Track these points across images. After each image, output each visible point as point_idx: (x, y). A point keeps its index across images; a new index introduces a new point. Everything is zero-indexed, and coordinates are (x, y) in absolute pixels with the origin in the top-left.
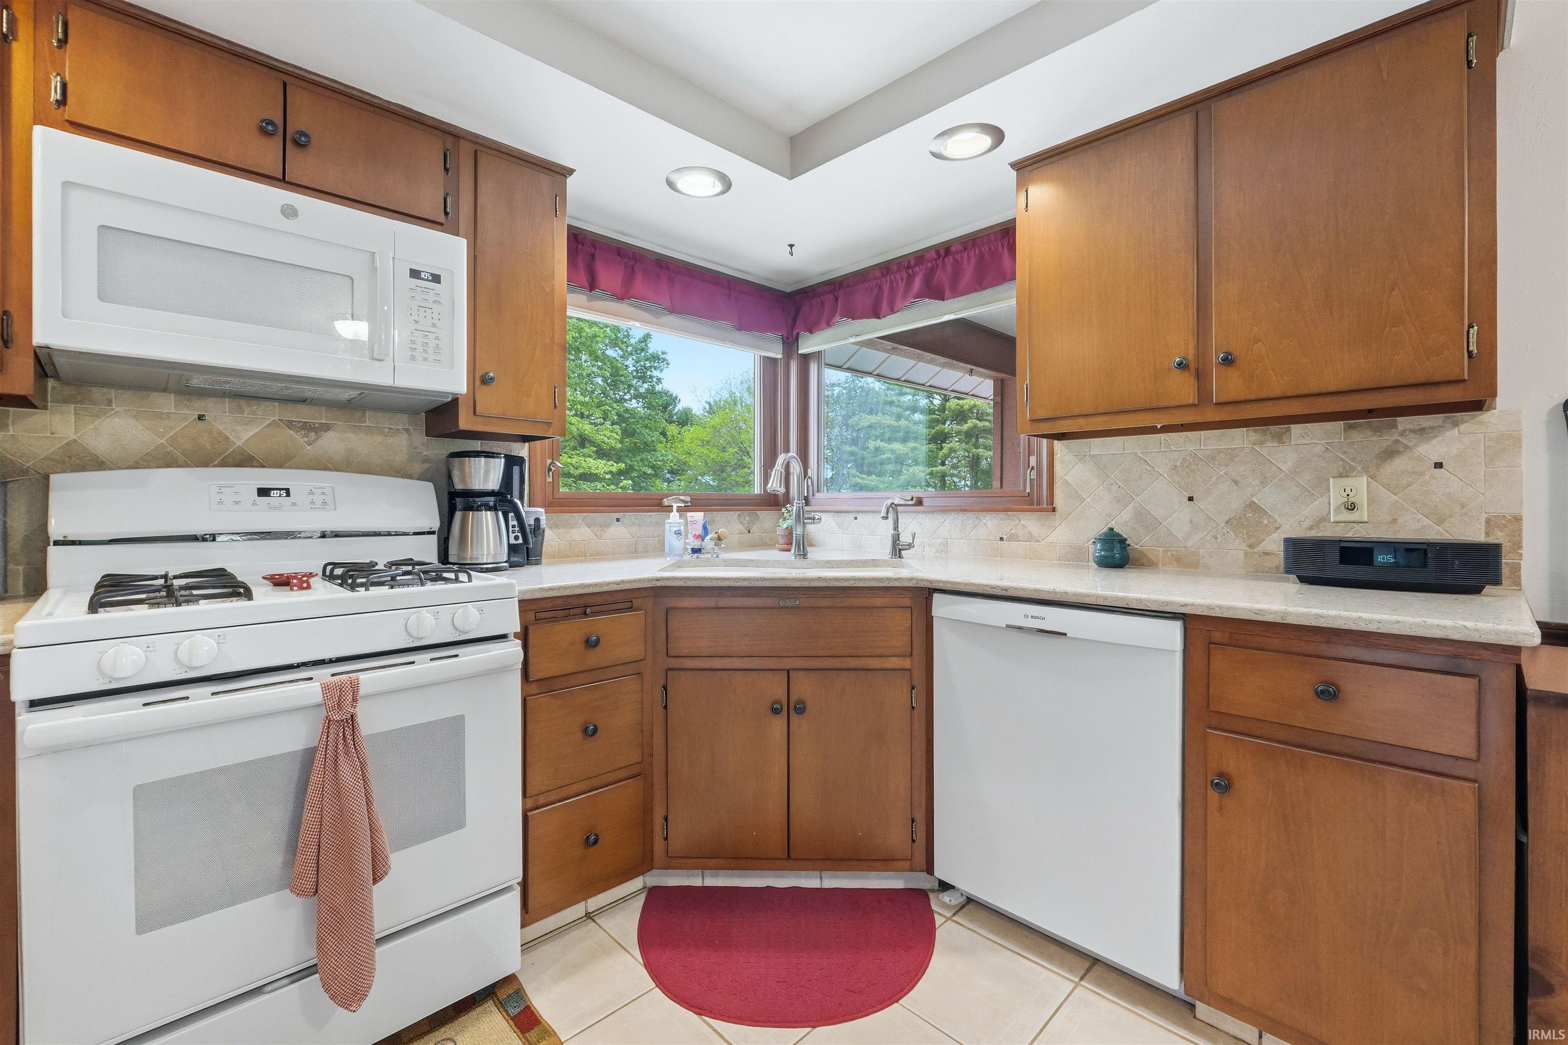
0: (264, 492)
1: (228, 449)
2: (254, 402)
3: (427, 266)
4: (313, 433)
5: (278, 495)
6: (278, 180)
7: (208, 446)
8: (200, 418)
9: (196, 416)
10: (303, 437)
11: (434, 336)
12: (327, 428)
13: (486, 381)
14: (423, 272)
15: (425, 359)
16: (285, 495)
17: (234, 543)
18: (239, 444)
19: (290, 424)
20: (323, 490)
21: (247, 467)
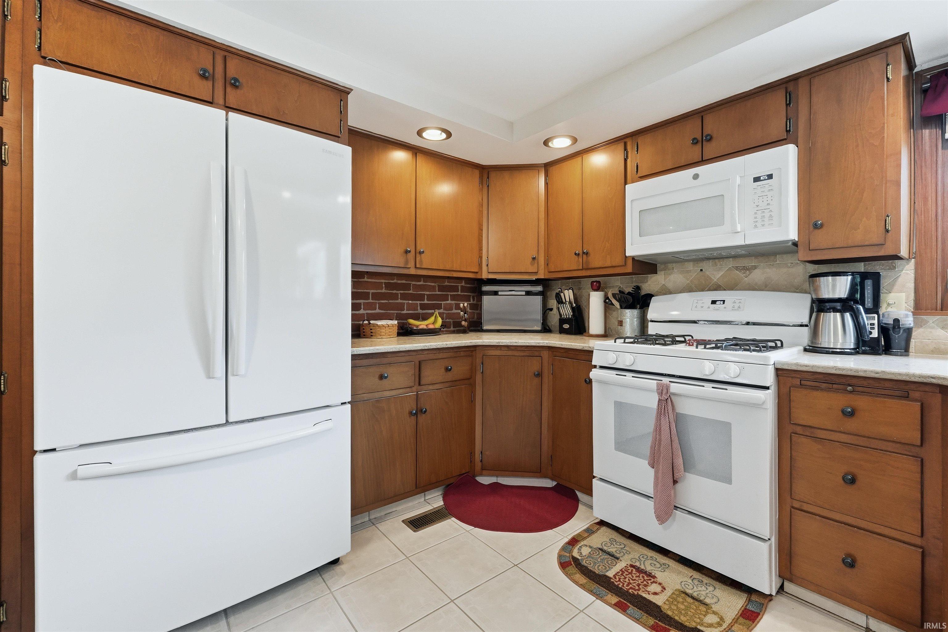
0: (714, 302)
1: (711, 283)
2: (721, 260)
3: (762, 172)
4: (748, 271)
5: (720, 303)
6: (700, 162)
7: (703, 282)
8: (701, 270)
9: (700, 270)
10: (743, 274)
11: (769, 210)
12: (755, 267)
13: (816, 226)
14: (762, 176)
15: (763, 225)
16: (722, 303)
17: (705, 325)
18: (715, 280)
19: (737, 268)
20: (740, 301)
21: (718, 290)
